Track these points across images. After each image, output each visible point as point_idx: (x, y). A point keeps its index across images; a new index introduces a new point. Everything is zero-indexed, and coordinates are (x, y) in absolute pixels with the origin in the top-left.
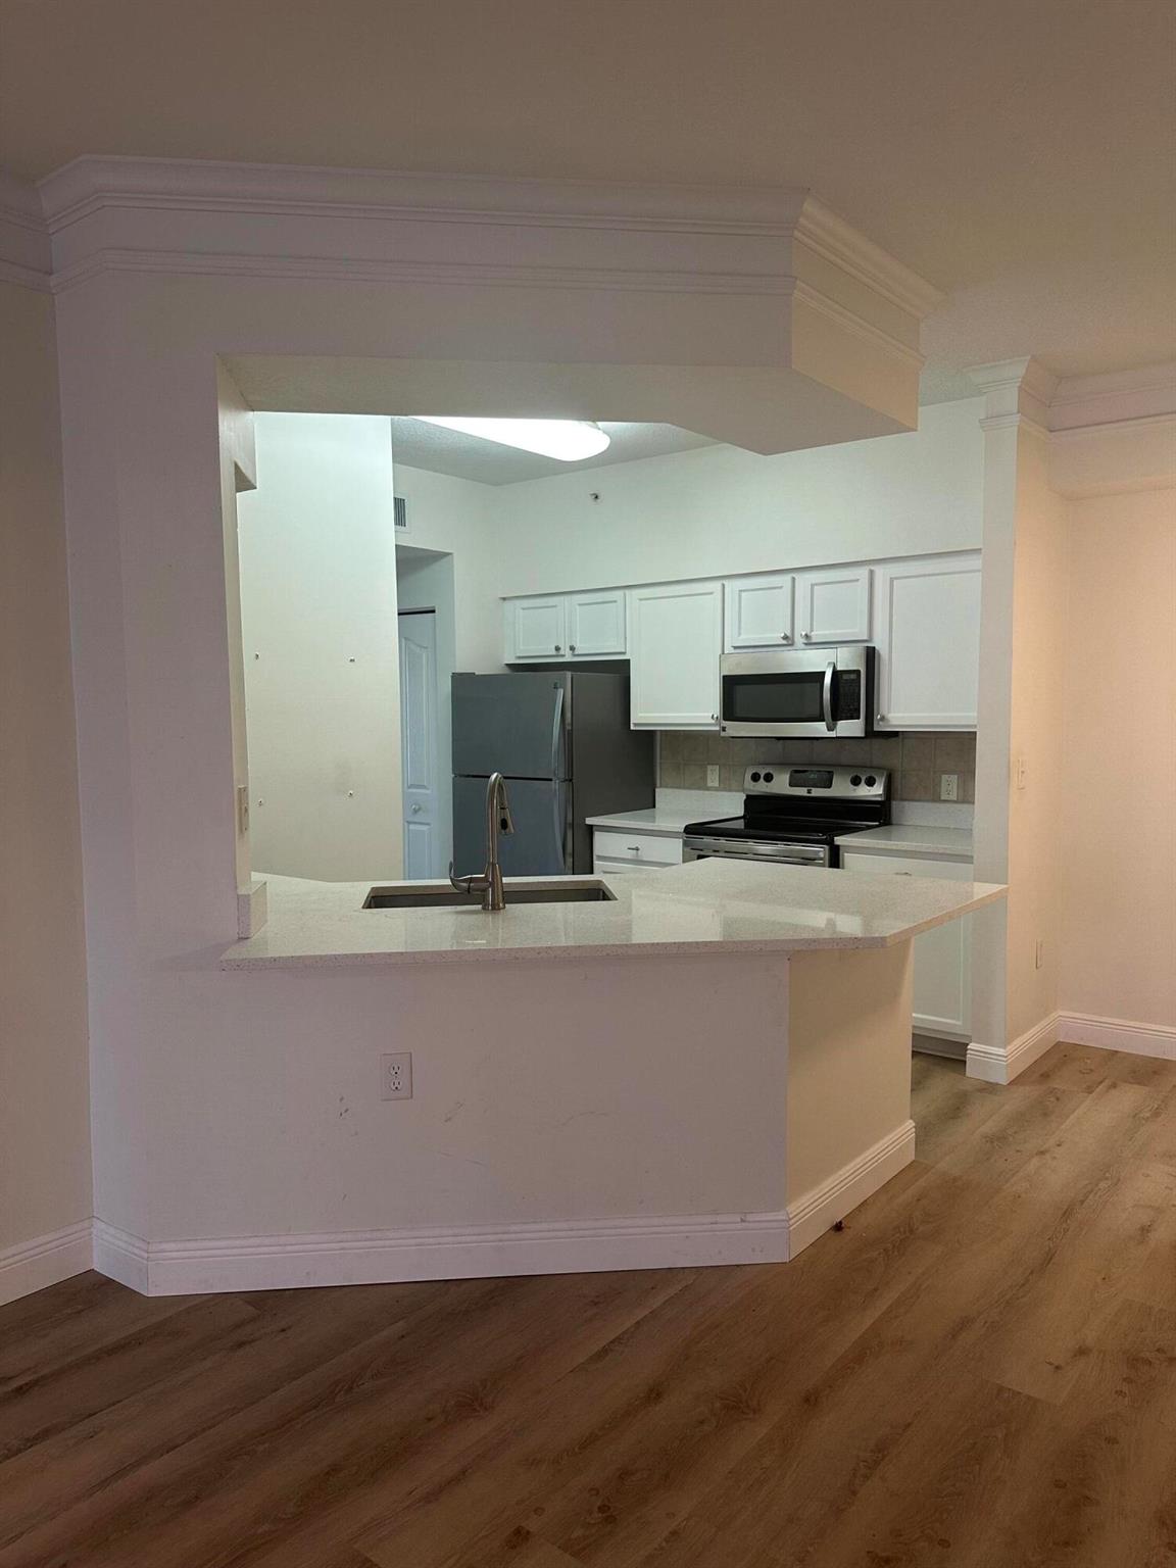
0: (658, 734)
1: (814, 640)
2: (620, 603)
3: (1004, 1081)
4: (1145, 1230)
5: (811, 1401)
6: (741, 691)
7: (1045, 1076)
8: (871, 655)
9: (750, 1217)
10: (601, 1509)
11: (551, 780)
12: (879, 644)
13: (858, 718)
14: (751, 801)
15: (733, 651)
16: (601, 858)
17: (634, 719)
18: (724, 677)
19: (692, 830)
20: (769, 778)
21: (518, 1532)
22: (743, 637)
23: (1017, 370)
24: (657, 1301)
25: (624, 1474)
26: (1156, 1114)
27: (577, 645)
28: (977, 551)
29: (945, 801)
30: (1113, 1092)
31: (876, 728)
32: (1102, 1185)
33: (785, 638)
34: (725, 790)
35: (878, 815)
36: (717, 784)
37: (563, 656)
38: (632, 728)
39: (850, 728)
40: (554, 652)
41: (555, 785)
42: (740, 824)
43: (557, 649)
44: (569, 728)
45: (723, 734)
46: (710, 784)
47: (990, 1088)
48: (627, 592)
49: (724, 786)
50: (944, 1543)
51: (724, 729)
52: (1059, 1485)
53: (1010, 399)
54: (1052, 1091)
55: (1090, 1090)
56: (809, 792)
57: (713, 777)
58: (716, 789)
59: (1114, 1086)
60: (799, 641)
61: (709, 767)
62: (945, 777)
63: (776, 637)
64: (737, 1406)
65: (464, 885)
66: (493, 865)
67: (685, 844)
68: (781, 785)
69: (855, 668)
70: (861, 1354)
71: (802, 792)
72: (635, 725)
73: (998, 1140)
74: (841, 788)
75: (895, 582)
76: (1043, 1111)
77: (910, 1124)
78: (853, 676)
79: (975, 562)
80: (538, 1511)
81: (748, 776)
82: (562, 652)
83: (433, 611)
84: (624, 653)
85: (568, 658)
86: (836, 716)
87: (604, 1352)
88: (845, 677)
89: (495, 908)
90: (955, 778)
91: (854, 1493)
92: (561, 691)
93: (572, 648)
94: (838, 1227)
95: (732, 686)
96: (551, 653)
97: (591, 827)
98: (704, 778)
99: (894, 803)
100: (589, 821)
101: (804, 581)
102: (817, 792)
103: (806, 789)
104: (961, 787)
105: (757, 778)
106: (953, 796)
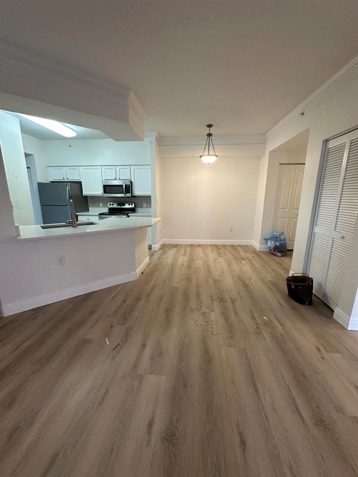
0: (88, 197)
1: (121, 179)
2: (78, 169)
3: (158, 250)
4: (183, 265)
5: (149, 295)
6: (107, 188)
7: (163, 248)
8: (131, 182)
9: (130, 274)
10: (124, 318)
12: (132, 180)
13: (130, 193)
14: (110, 209)
15: (104, 180)
17: (83, 193)
18: (104, 185)
19: (100, 214)
20: (113, 205)
21: (111, 326)
22: (106, 178)
23: (155, 134)
24: (118, 289)
25: (125, 312)
26: (179, 251)
27: (69, 178)
28: (150, 165)
30: (172, 249)
31: (133, 195)
32: (175, 261)
33: (115, 178)
35: (133, 210)
36: (102, 206)
37: (65, 180)
38: (83, 195)
39: (129, 195)
40: (63, 179)
41: (69, 206)
42: (108, 213)
43: (64, 178)
44: (70, 195)
45: (104, 196)
46: (100, 206)
47: (156, 251)
48: (80, 167)
49: (104, 206)
50: (174, 306)
51: (104, 195)
52: (184, 295)
53: (154, 139)
54: (165, 250)
55: (169, 249)
57: (101, 205)
59: (172, 248)
60: (118, 179)
61: (100, 203)
63: (113, 178)
64: (138, 299)
65: (68, 222)
66: (74, 218)
67: (99, 217)
68: (115, 206)
69: (128, 184)
70: (153, 288)
71: (119, 207)
72: (84, 194)
73: (160, 258)
74: (127, 206)
75: (135, 169)
76: (164, 253)
77: (149, 257)
78: (128, 186)
79: (150, 167)
80: (113, 322)
81: (109, 204)
82: (65, 179)
83: (30, 168)
84: (80, 180)
85: (66, 180)
86: (126, 193)
87: (113, 299)
88: (127, 186)
89: (75, 227)
90: (145, 204)
91: (160, 304)
92: (68, 187)
93: (67, 178)
94: (142, 273)
95: (105, 187)
96: (62, 179)
97: (77, 215)
98: (99, 205)
99: (136, 208)
100: (77, 214)
101: (118, 168)
102: (122, 207)
104: (146, 205)
105: (110, 205)
106: (145, 207)
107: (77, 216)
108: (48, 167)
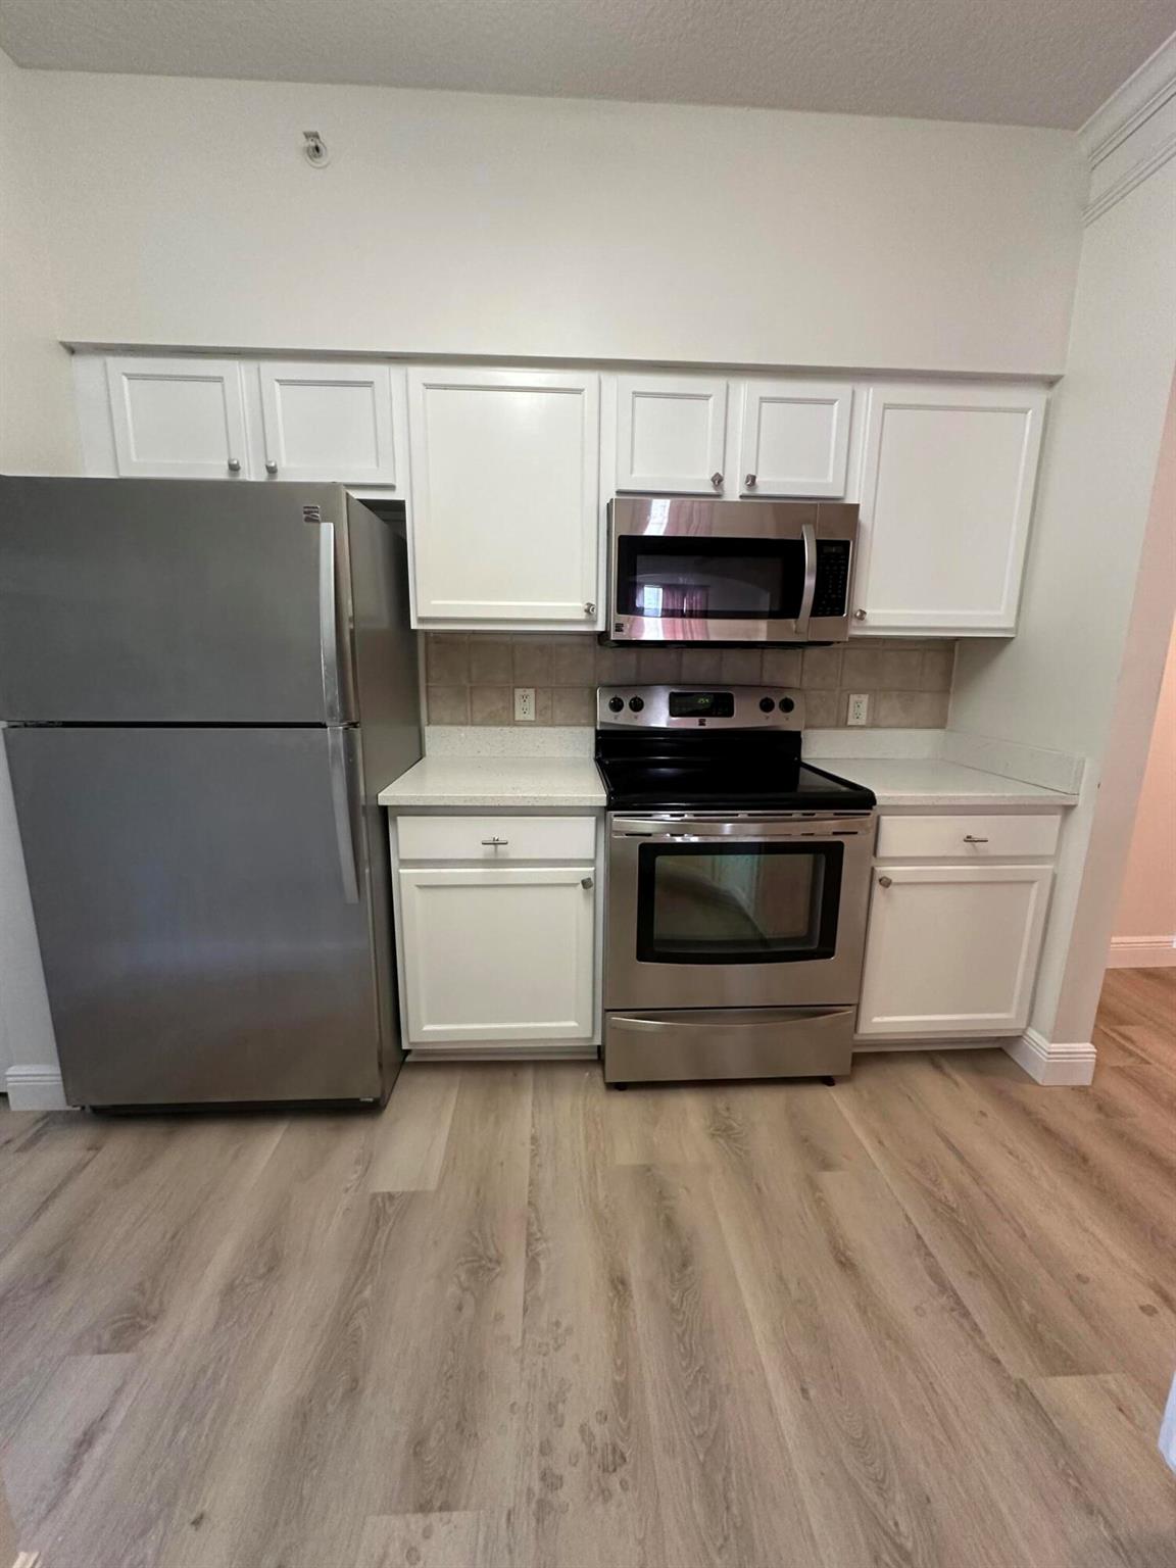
0: (419, 634)
11: (323, 726)
13: (841, 611)
16: (405, 863)
17: (415, 610)
18: (622, 540)
20: (637, 706)
22: (633, 472)
27: (280, 465)
29: (852, 727)
33: (716, 481)
34: (545, 724)
36: (531, 716)
38: (414, 626)
40: (223, 475)
41: (332, 734)
44: (349, 618)
45: (615, 636)
46: (519, 716)
49: (549, 717)
51: (619, 628)
56: (702, 723)
58: (530, 724)
61: (519, 692)
62: (853, 698)
68: (659, 714)
69: (839, 537)
71: (692, 723)
72: (421, 620)
78: (840, 549)
81: (601, 704)
82: (242, 476)
84: (392, 488)
88: (828, 550)
90: (865, 699)
93: (271, 470)
97: (385, 808)
98: (510, 709)
100: (382, 798)
101: (746, 391)
102: (712, 723)
103: (697, 719)
104: (873, 708)
105: (616, 706)
106: (862, 721)
107: (384, 815)
108: (72, 350)
